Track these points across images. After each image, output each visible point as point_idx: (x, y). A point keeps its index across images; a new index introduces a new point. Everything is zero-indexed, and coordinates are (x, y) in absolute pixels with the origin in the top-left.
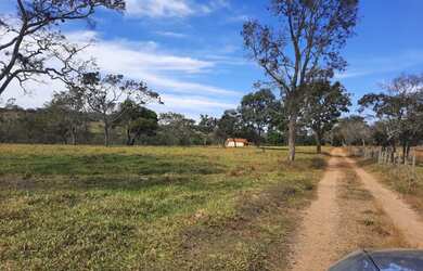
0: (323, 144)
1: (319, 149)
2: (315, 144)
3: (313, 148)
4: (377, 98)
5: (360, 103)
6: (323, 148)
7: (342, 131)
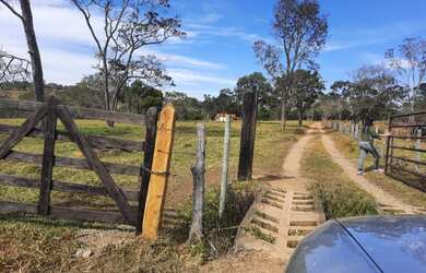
0: (305, 119)
1: (300, 123)
2: (297, 119)
3: (296, 122)
4: (345, 84)
5: (332, 88)
6: (304, 122)
7: (321, 107)
